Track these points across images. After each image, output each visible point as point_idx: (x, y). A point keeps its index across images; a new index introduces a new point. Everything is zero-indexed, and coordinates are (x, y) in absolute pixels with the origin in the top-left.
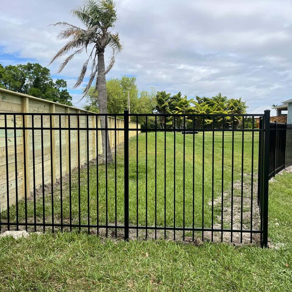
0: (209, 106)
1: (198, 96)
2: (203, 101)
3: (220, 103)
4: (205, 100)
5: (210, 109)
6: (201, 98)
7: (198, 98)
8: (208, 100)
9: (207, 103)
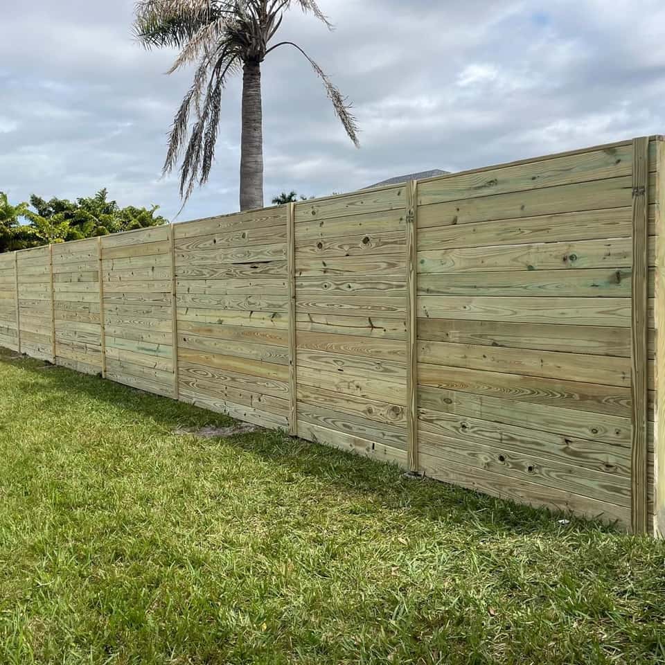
0: (72, 224)
1: (38, 196)
2: (51, 209)
3: (102, 216)
4: (59, 206)
5: (76, 232)
6: (47, 202)
7: (36, 202)
8: (67, 209)
9: (67, 217)
